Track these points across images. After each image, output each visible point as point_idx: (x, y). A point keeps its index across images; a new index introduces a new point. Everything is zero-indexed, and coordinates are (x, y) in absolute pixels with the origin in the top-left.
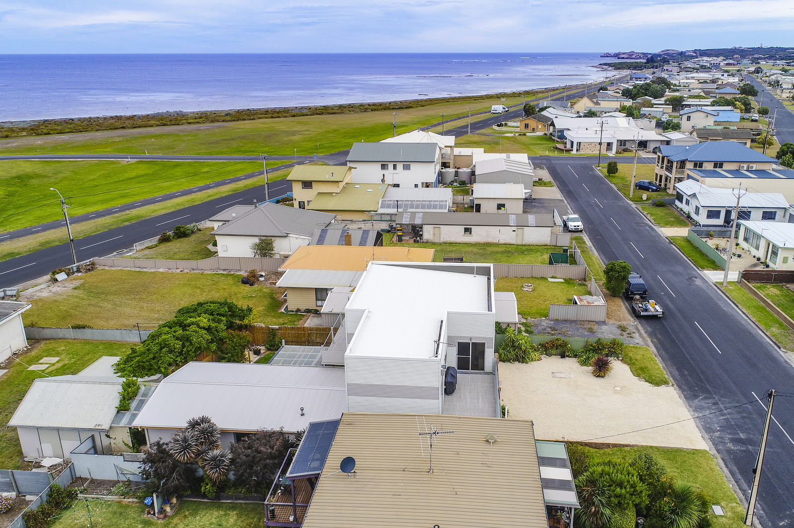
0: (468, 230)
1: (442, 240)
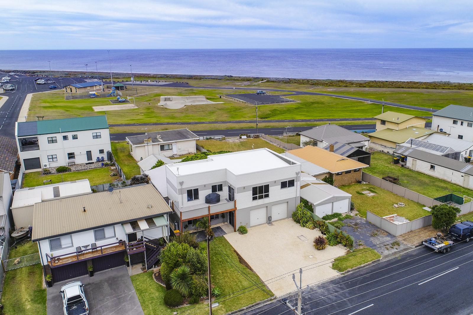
0: (432, 167)
1: (416, 170)
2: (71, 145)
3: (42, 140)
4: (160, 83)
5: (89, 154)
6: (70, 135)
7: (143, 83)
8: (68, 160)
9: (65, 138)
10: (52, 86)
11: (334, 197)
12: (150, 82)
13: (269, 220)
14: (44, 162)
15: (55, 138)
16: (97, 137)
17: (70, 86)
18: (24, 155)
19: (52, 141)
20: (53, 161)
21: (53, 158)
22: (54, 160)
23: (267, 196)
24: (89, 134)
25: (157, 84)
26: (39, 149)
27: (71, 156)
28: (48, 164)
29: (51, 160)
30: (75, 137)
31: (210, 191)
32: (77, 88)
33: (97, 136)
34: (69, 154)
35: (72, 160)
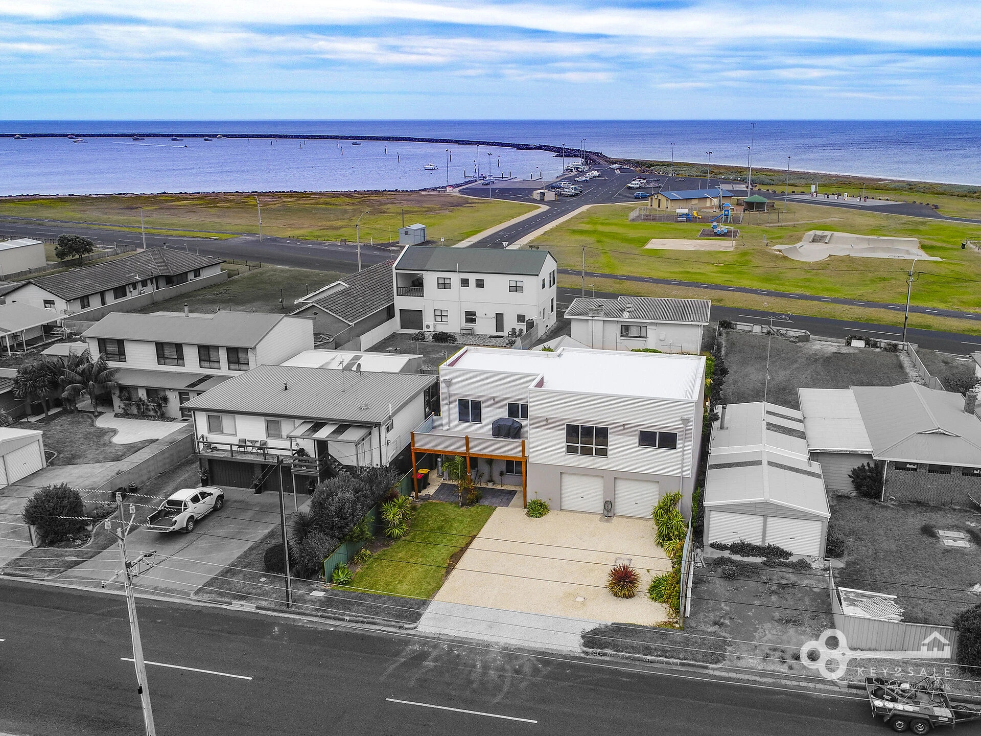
2: (471, 298)
3: (430, 279)
4: (869, 202)
5: (499, 318)
6: (472, 278)
7: (833, 199)
8: (464, 324)
9: (465, 282)
10: (638, 194)
11: (767, 503)
12: (846, 198)
13: (608, 510)
14: (428, 320)
15: (448, 280)
16: (516, 289)
17: (659, 195)
18: (402, 303)
19: (444, 285)
20: (442, 321)
21: (441, 316)
22: (444, 319)
23: (603, 453)
24: (503, 281)
25: (863, 203)
26: (423, 296)
27: (471, 317)
28: (432, 324)
29: (439, 319)
30: (480, 284)
31: (504, 413)
32: (669, 201)
33: (516, 287)
34: (467, 313)
35: (470, 325)
